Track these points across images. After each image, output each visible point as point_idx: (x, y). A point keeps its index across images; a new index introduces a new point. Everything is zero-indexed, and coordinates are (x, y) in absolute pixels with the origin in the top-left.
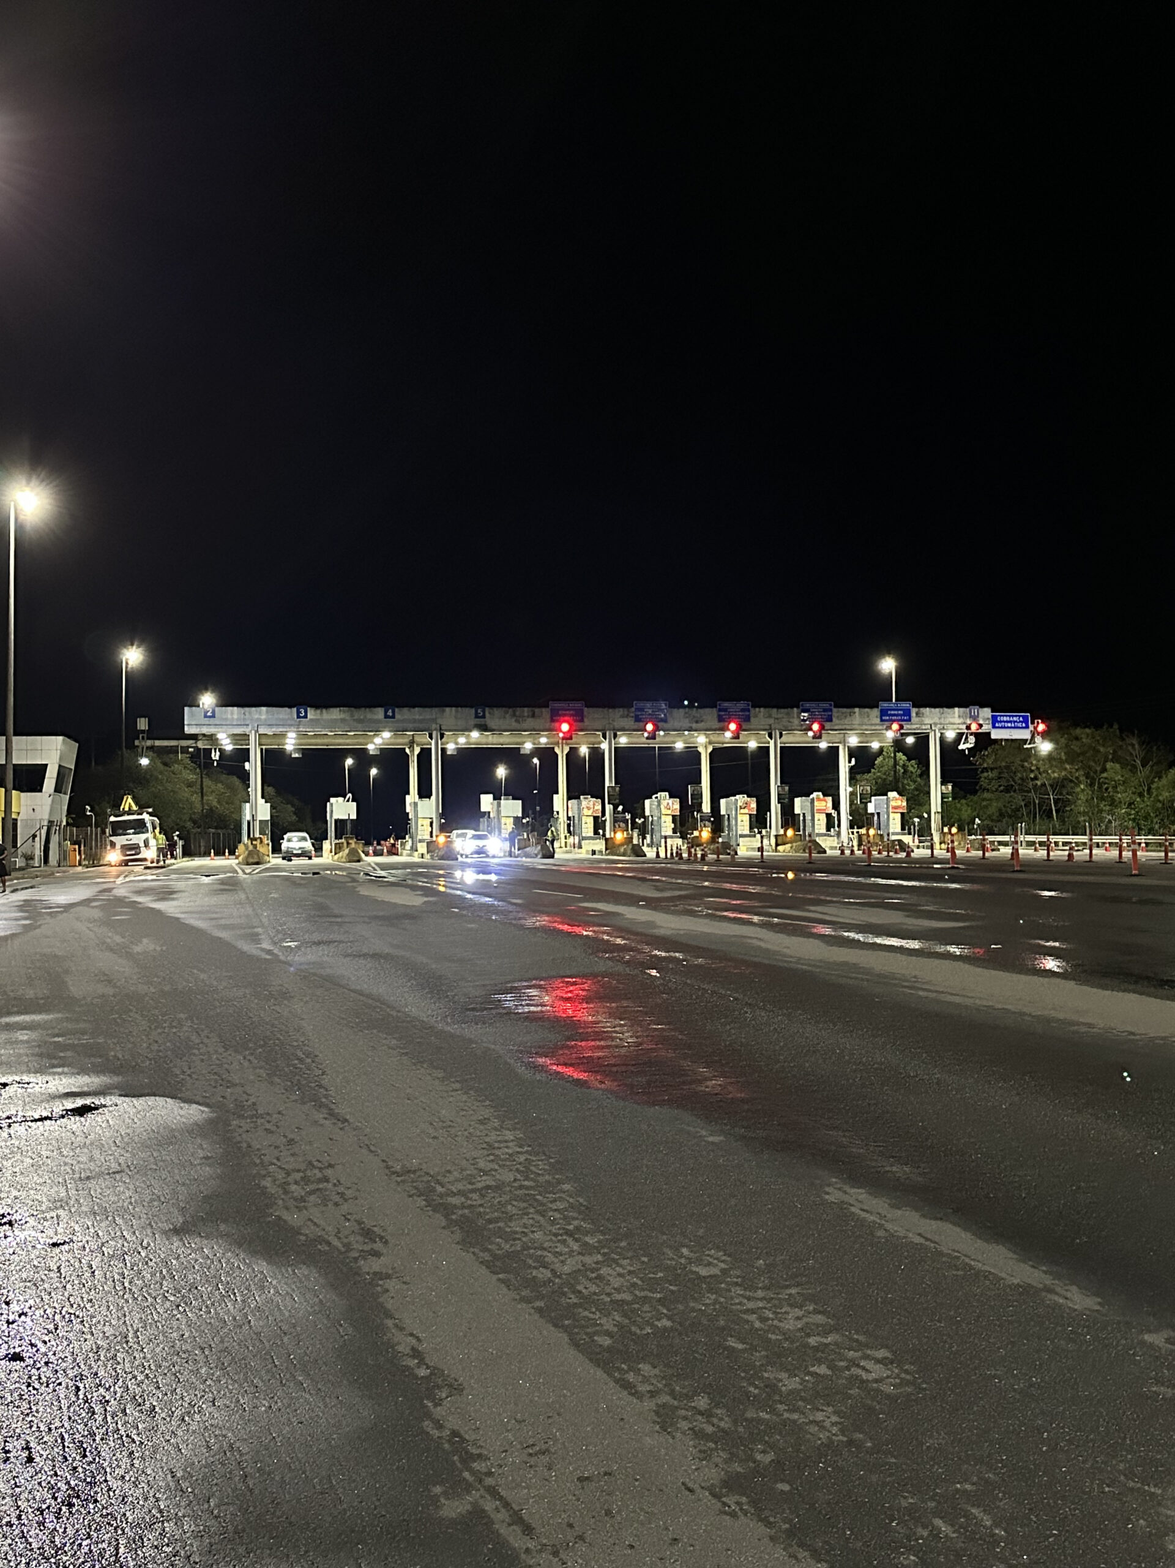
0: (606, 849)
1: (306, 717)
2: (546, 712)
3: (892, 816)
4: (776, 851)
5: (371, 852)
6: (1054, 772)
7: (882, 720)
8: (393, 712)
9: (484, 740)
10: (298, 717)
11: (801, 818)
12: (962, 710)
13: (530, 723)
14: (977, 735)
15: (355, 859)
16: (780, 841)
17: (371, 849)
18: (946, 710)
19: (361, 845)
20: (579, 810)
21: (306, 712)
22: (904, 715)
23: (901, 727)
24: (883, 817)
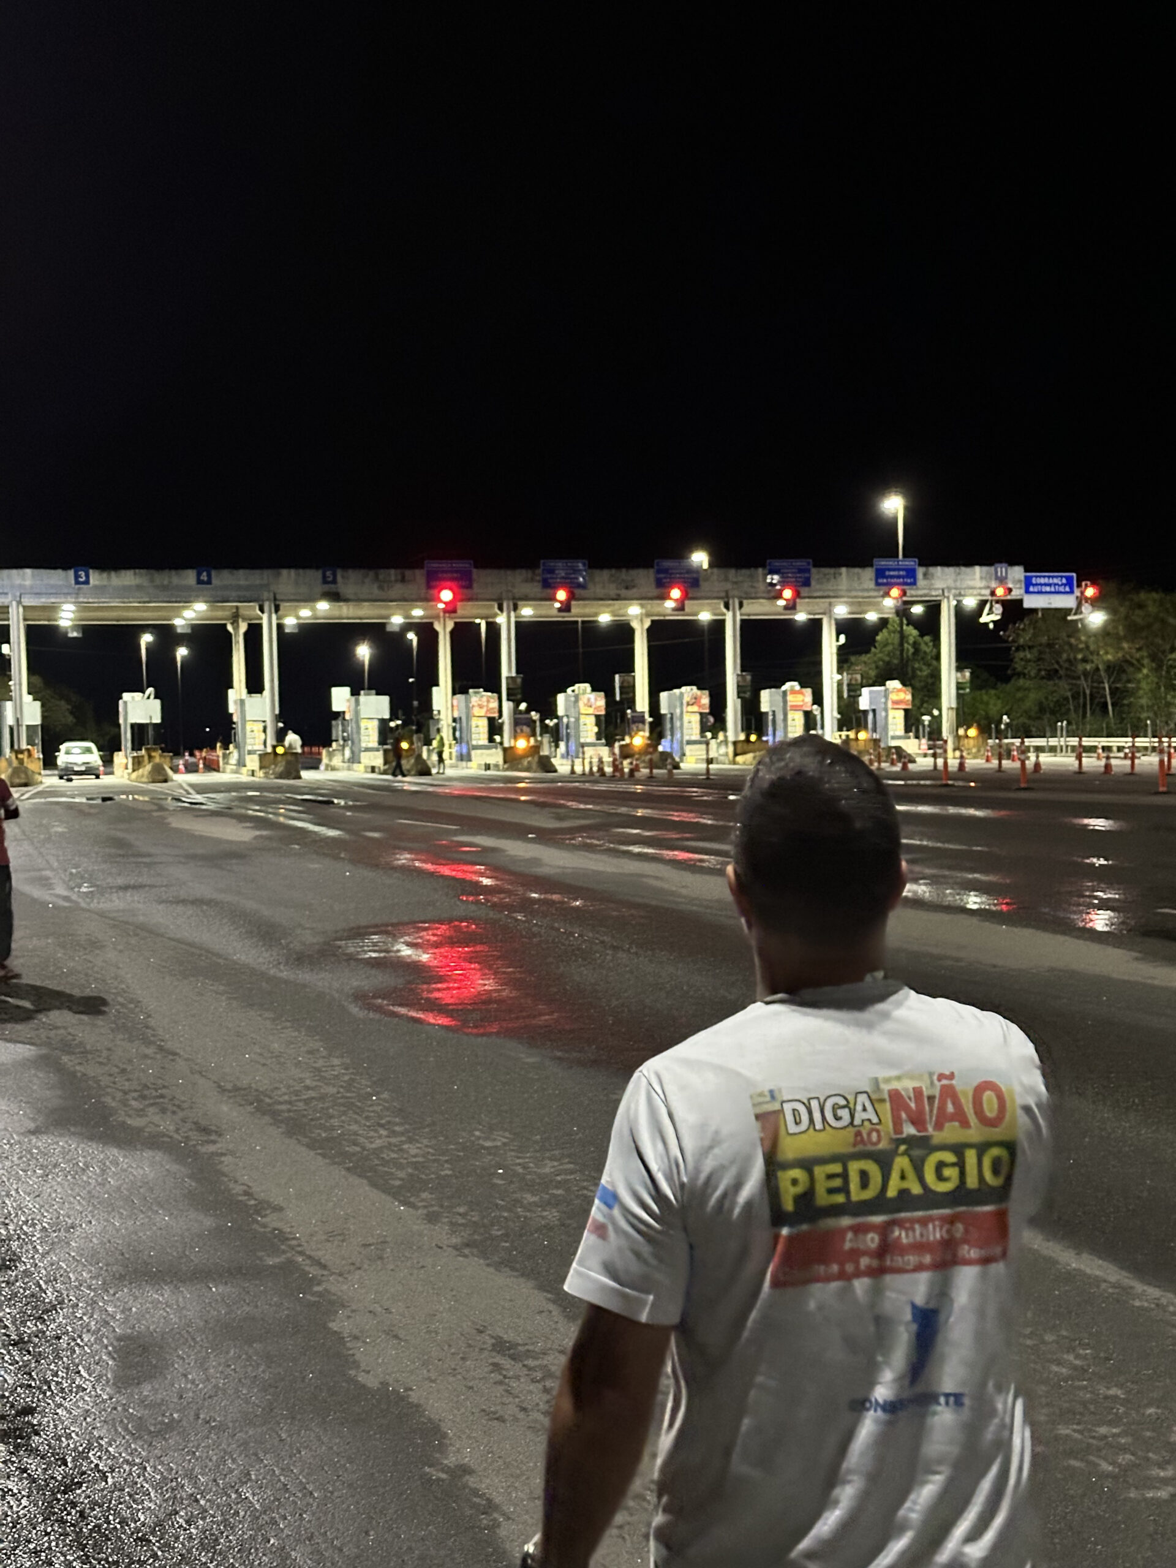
0: (505, 762)
1: (87, 582)
2: (419, 575)
3: (891, 713)
4: (734, 763)
5: (182, 767)
6: (1107, 653)
7: (877, 584)
8: (209, 576)
9: (336, 613)
10: (77, 582)
11: (770, 717)
12: (985, 569)
13: (398, 589)
14: (1004, 603)
15: (161, 778)
16: (739, 749)
17: (181, 762)
18: (963, 569)
19: (168, 759)
20: (468, 709)
21: (87, 576)
22: (907, 576)
23: (904, 593)
24: (881, 714)
